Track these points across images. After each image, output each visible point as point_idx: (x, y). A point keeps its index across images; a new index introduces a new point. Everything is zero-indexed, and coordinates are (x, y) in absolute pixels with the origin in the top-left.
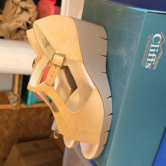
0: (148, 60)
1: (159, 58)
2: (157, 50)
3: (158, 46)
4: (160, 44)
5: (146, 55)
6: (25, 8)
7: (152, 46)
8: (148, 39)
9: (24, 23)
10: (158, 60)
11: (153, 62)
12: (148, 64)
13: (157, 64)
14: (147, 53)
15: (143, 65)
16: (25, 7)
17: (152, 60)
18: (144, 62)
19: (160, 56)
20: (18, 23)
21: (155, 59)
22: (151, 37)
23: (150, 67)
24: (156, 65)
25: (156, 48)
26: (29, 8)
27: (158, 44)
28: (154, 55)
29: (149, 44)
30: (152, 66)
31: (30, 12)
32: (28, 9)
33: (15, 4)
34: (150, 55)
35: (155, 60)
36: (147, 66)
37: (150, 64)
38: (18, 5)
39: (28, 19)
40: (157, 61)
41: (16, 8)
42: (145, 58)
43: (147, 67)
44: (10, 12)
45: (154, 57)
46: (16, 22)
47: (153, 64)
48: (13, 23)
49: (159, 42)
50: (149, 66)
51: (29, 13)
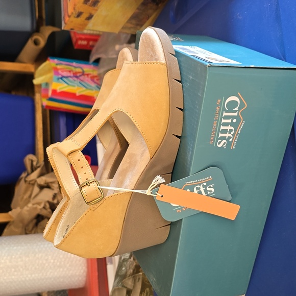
0: (221, 135)
1: (240, 131)
2: (235, 121)
3: (236, 114)
4: (239, 111)
5: (216, 128)
6: (46, 185)
7: (225, 114)
8: (218, 105)
9: (45, 205)
10: (238, 134)
11: (229, 138)
12: (221, 141)
13: (236, 140)
14: (217, 125)
15: (214, 142)
16: (45, 183)
17: (227, 135)
18: (214, 139)
19: (240, 128)
20: (35, 206)
21: (232, 133)
22: (221, 102)
23: (225, 146)
24: (235, 142)
25: (233, 117)
26: (52, 183)
27: (235, 112)
28: (229, 128)
29: (219, 112)
30: (229, 144)
31: (52, 187)
32: (50, 184)
33: (29, 183)
34: (222, 128)
35: (233, 135)
36: (219, 144)
37: (224, 141)
38: (33, 185)
39: (52, 196)
40: (237, 136)
41: (31, 189)
42: (215, 133)
43: (219, 146)
44: (23, 198)
45: (231, 131)
46: (33, 204)
47: (231, 140)
48: (28, 207)
49: (237, 109)
50: (224, 144)
51: (53, 189)
